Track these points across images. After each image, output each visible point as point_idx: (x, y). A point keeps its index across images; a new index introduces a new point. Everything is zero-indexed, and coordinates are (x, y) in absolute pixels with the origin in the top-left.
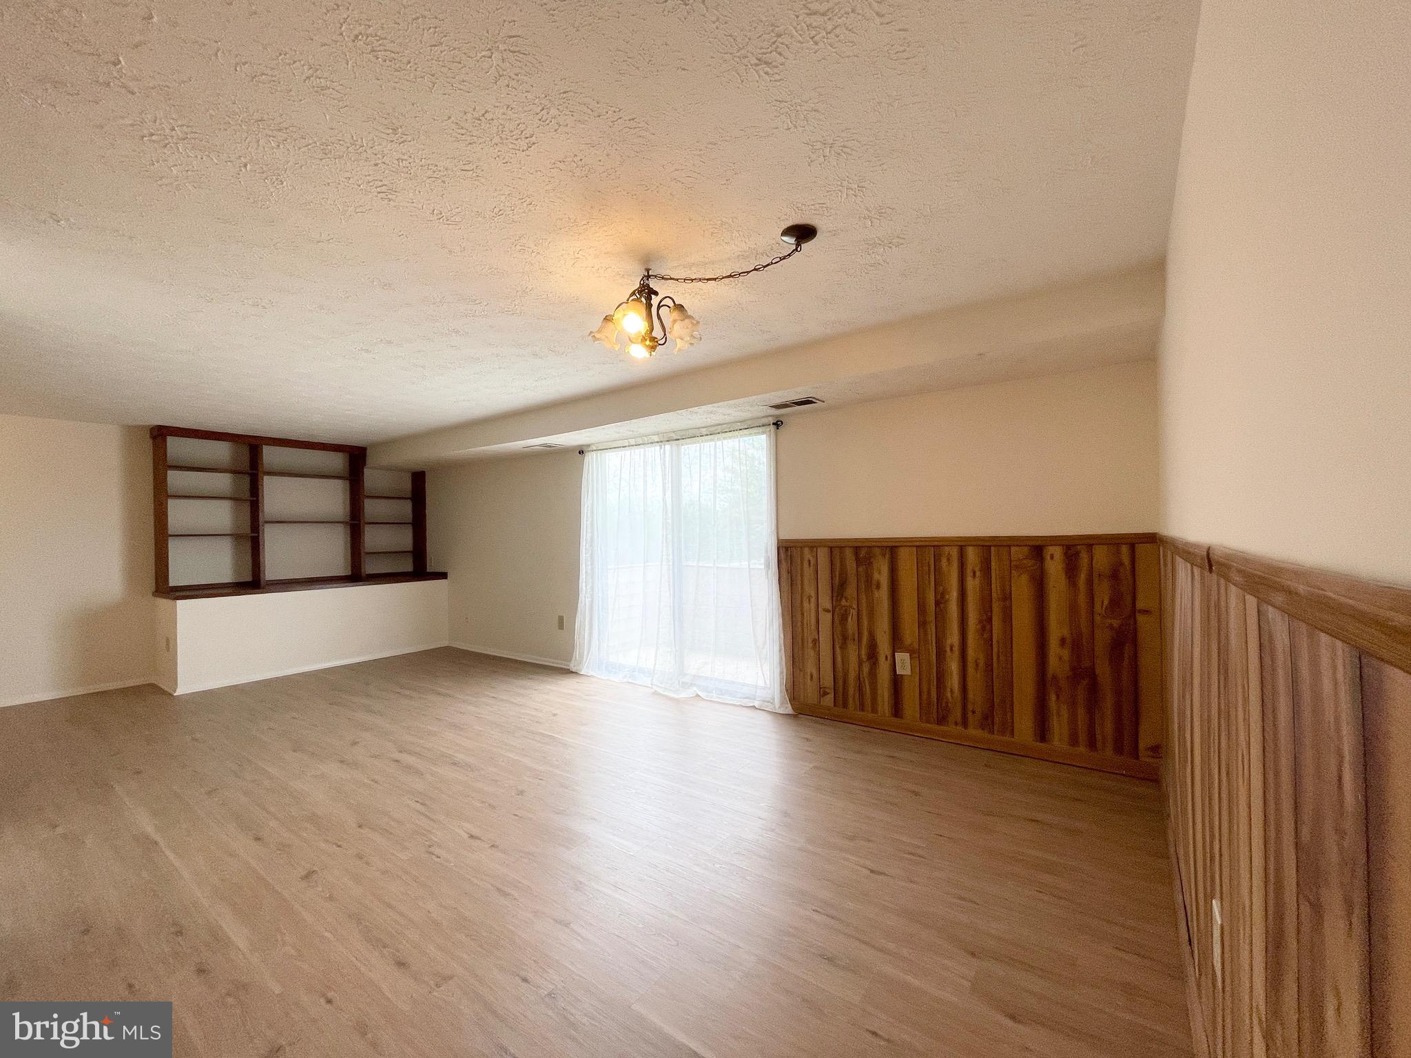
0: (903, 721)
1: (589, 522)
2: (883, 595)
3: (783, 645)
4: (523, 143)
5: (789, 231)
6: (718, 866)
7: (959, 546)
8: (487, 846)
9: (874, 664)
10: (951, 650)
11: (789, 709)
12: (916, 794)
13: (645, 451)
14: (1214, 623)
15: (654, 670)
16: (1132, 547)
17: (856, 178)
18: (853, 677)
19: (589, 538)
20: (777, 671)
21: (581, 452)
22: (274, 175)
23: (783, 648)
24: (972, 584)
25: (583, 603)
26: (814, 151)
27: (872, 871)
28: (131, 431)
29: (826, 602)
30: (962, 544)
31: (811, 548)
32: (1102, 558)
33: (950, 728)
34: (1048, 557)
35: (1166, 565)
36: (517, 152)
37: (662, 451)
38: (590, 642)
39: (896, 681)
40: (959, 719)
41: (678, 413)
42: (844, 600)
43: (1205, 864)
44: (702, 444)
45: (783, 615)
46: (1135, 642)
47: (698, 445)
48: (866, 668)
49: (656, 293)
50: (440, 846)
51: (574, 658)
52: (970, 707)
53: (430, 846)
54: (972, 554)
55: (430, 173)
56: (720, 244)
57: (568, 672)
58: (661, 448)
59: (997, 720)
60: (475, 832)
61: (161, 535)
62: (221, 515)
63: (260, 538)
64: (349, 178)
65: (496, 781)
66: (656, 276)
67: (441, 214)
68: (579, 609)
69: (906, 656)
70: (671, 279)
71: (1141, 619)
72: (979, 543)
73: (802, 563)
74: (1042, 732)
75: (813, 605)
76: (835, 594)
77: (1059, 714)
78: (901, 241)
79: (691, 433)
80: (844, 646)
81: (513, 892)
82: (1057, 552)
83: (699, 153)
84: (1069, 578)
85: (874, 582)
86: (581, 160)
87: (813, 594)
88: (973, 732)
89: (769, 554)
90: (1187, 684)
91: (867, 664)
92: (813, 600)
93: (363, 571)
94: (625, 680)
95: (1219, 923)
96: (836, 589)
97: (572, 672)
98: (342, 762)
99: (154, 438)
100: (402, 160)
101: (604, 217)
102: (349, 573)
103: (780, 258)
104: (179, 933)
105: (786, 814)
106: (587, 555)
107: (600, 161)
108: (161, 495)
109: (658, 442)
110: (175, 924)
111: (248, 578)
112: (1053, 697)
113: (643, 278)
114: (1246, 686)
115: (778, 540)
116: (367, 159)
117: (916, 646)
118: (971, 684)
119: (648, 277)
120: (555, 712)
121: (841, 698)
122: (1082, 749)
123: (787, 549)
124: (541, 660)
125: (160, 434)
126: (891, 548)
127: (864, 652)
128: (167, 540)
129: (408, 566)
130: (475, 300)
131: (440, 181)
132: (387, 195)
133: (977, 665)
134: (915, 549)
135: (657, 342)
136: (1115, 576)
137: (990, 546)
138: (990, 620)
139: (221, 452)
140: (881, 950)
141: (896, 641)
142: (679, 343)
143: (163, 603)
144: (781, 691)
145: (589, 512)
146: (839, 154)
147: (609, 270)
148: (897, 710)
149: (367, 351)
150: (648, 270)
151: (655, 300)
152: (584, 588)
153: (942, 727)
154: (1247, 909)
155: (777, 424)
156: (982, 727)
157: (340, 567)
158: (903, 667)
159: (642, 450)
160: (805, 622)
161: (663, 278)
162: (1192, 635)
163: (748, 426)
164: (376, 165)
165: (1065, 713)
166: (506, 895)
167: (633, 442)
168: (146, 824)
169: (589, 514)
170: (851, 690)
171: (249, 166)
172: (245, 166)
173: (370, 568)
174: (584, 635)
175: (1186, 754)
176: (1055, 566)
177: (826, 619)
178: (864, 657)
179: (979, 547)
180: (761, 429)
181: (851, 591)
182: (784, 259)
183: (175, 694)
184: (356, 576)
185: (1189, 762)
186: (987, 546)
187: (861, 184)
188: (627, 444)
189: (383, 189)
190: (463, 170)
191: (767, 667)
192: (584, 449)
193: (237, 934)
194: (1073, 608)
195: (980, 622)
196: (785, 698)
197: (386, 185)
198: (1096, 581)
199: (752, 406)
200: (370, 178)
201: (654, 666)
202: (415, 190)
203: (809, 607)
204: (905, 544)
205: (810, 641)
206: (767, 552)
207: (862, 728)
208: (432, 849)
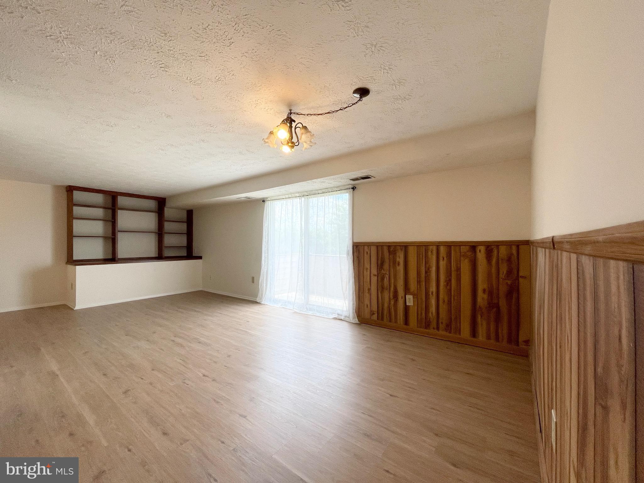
0: (409, 327)
1: (266, 234)
2: (401, 268)
3: (354, 291)
4: (227, 43)
5: (356, 91)
6: (318, 391)
7: (436, 245)
8: (211, 380)
9: (396, 300)
10: (432, 294)
11: (356, 321)
12: (413, 360)
13: (293, 200)
14: (555, 274)
15: (295, 302)
16: (518, 246)
17: (388, 64)
18: (386, 306)
19: (266, 241)
20: (351, 303)
21: (264, 201)
22: (110, 57)
23: (354, 292)
24: (442, 264)
25: (263, 271)
26: (367, 49)
27: (391, 395)
28: (57, 188)
29: (374, 271)
30: (438, 245)
31: (368, 246)
32: (503, 250)
33: (431, 331)
34: (478, 251)
35: (533, 254)
36: (225, 47)
37: (300, 200)
38: (266, 289)
39: (406, 308)
40: (435, 326)
41: (307, 182)
42: (383, 270)
43: (548, 392)
44: (319, 198)
45: (355, 277)
46: (518, 291)
47: (317, 198)
48: (392, 303)
49: (294, 121)
50: (189, 380)
51: (258, 296)
52: (440, 321)
53: (184, 380)
54: (442, 249)
55: (184, 57)
56: (324, 97)
57: (256, 303)
58: (300, 199)
59: (453, 327)
60: (206, 373)
61: (70, 236)
62: (98, 228)
63: (116, 238)
64: (146, 60)
65: (218, 351)
66: (294, 113)
67: (191, 79)
68: (261, 274)
69: (411, 297)
70: (301, 114)
71: (521, 280)
72: (447, 244)
73: (364, 253)
74: (474, 333)
75: (368, 273)
76: (379, 267)
77: (482, 324)
78: (410, 97)
79: (314, 192)
80: (382, 292)
81: (221, 401)
82: (482, 248)
83: (312, 49)
84: (488, 261)
85: (397, 262)
86: (256, 52)
87: (368, 267)
88: (442, 332)
89: (349, 249)
90: (541, 307)
91: (393, 300)
92: (368, 270)
93: (163, 255)
94: (282, 307)
95: (555, 420)
96: (379, 265)
97: (258, 303)
98: (148, 341)
99: (67, 191)
100: (171, 50)
101: (268, 82)
102: (157, 256)
103: (352, 104)
104: (63, 417)
105: (352, 368)
106: (266, 249)
107: (265, 52)
108: (70, 217)
109: (298, 197)
110: (62, 412)
111: (110, 257)
112: (479, 317)
113: (288, 114)
114: (570, 302)
115: (353, 242)
116: (154, 50)
117: (416, 292)
118: (441, 310)
119: (291, 113)
120: (248, 320)
121: (381, 317)
122: (492, 341)
123: (357, 246)
124: (244, 297)
125: (70, 189)
126: (405, 247)
127: (391, 295)
128: (73, 239)
129: (184, 253)
130: (210, 125)
131: (189, 62)
132: (165, 69)
133: (444, 301)
134: (416, 247)
135: (294, 144)
136: (509, 260)
137: (451, 246)
138: (450, 280)
139: (99, 199)
140: (393, 432)
141: (407, 290)
142: (305, 145)
143: (70, 267)
144: (353, 313)
145: (267, 229)
146: (379, 51)
147: (273, 110)
148: (406, 322)
149: (162, 150)
150: (291, 110)
151: (294, 125)
152: (264, 264)
153: (427, 330)
154: (569, 413)
155: (354, 188)
156: (446, 330)
157: (153, 253)
158: (410, 302)
159: (291, 200)
160: (365, 280)
161: (297, 114)
162: (544, 284)
163: (340, 189)
164: (158, 53)
165: (484, 323)
166: (218, 402)
167: (287, 196)
168: (54, 367)
169: (267, 230)
170: (386, 312)
171: (98, 53)
172: (97, 52)
173: (166, 253)
174: (263, 286)
175: (541, 339)
176: (481, 256)
177: (374, 279)
178: (392, 297)
179: (446, 246)
180: (346, 191)
181: (386, 266)
182: (354, 104)
183: (75, 309)
184: (160, 257)
185: (542, 344)
186: (450, 246)
187: (390, 67)
188: (284, 198)
189: (163, 65)
190: (200, 56)
191: (347, 302)
192: (265, 200)
193: (90, 418)
194: (489, 275)
195: (446, 281)
196: (355, 316)
197: (164, 64)
198: (500, 262)
199: (341, 179)
200: (156, 60)
201: (295, 300)
202: (178, 67)
203: (367, 274)
204: (411, 244)
205: (367, 289)
206: (348, 248)
207: (389, 330)
208: (185, 381)
